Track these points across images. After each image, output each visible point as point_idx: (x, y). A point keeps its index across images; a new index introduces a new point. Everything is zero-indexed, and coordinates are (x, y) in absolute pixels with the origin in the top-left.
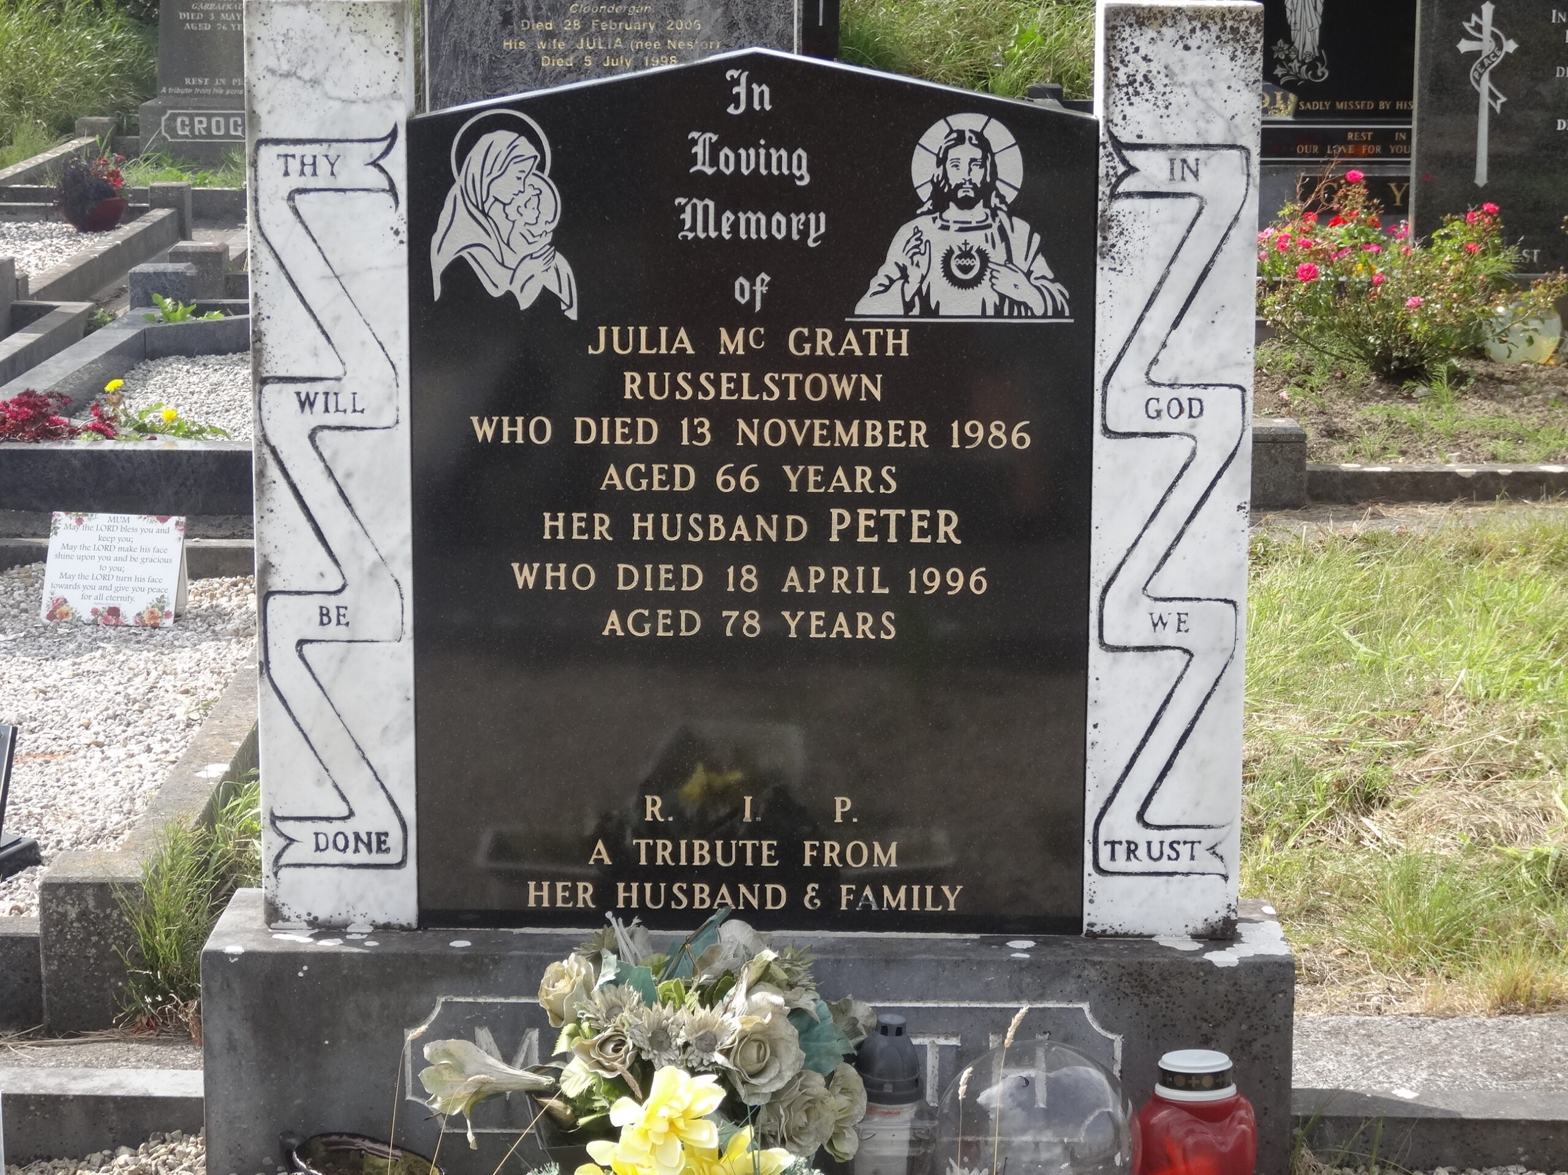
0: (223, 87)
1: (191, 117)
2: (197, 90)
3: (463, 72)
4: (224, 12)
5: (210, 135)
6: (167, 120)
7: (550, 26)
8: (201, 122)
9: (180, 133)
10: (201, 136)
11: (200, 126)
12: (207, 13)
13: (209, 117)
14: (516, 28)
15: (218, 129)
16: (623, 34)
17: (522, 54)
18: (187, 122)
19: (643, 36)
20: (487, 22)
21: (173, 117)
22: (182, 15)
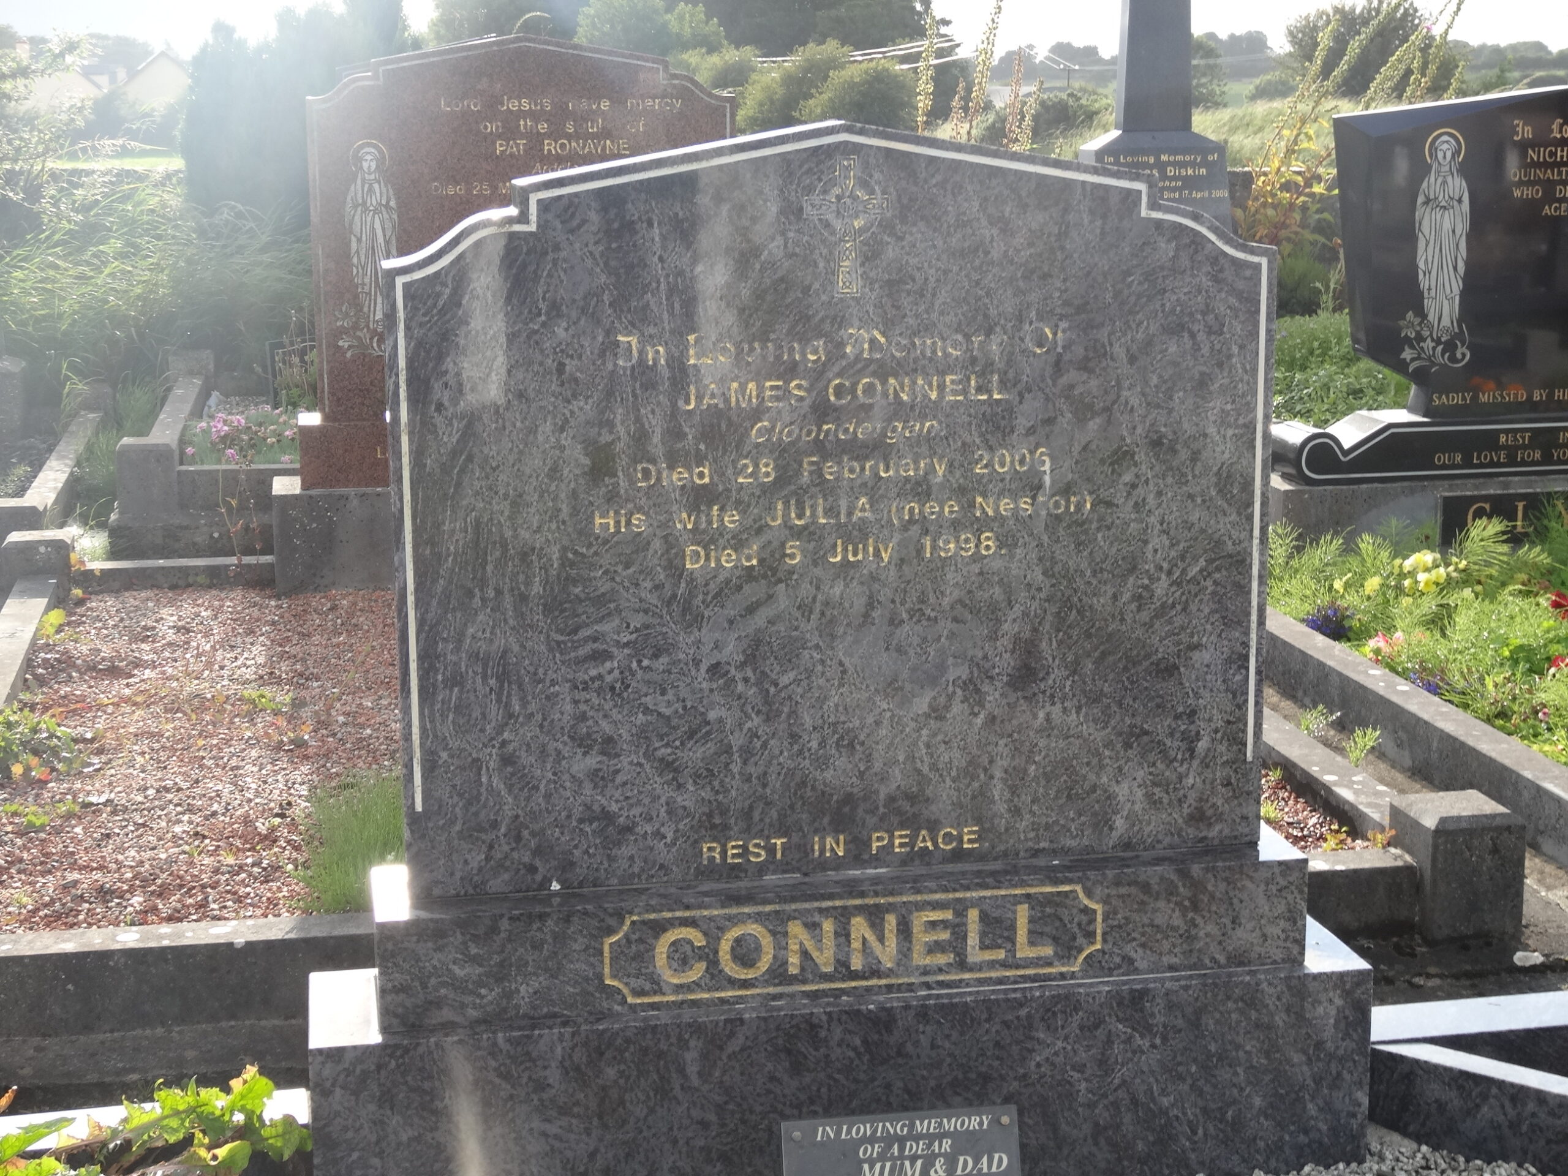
3: (499, 592)
7: (704, 475)
14: (623, 484)
16: (874, 489)
17: (639, 543)
19: (921, 489)
20: (554, 472)
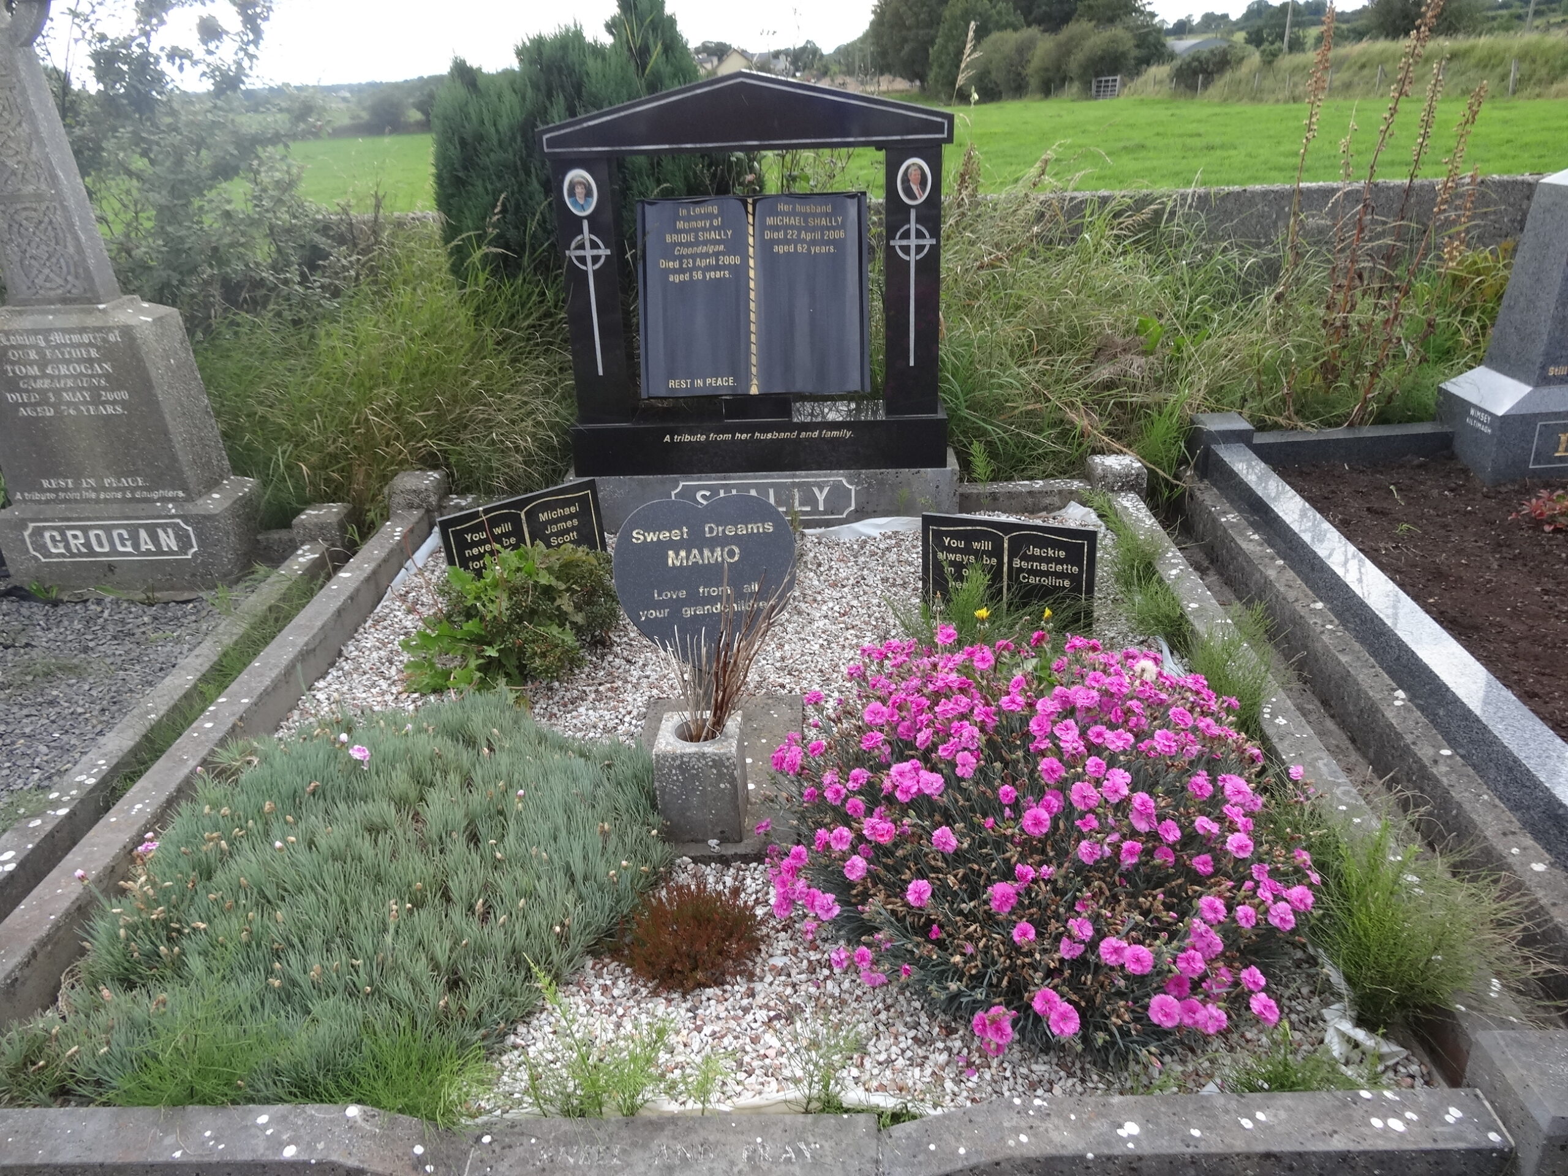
0: (94, 489)
1: (62, 531)
2: (62, 495)
4: (66, 390)
5: (92, 553)
6: (30, 536)
8: (75, 537)
9: (54, 550)
10: (80, 554)
11: (77, 543)
12: (43, 392)
13: (85, 530)
15: (101, 545)
18: (58, 538)
21: (38, 532)
22: (11, 397)
